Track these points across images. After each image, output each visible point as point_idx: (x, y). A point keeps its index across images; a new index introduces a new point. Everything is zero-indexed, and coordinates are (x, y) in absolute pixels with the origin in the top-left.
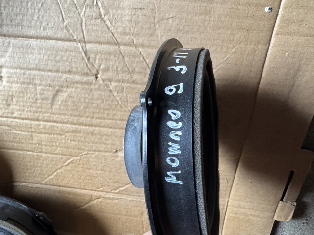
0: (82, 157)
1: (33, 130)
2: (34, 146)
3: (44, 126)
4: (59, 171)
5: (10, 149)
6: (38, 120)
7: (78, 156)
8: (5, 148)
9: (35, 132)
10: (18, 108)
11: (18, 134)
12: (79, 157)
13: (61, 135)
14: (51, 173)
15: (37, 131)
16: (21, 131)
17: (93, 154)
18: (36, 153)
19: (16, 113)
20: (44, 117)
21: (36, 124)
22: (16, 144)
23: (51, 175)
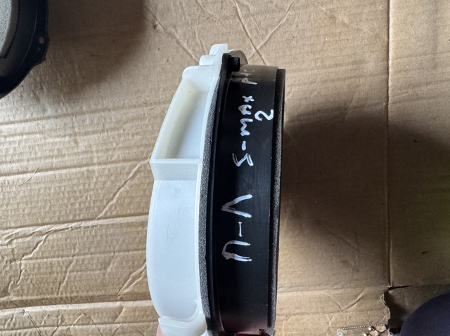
1: (77, 130)
2: (81, 157)
3: (92, 120)
4: (122, 189)
9: (80, 134)
11: (56, 143)
14: (112, 195)
15: (83, 131)
16: (59, 136)
18: (86, 168)
23: (112, 199)
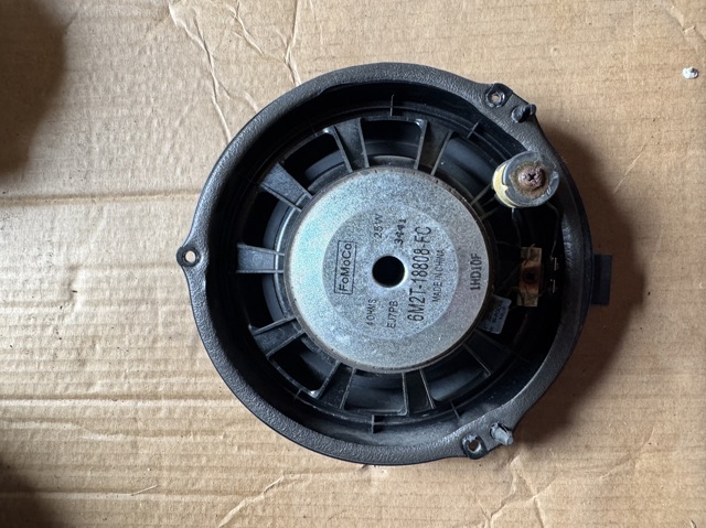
0: (270, 494)
1: (140, 425)
2: (139, 474)
3: (171, 411)
5: (72, 491)
6: (155, 396)
7: (259, 493)
8: (59, 490)
9: (145, 433)
10: (105, 368)
11: (98, 443)
12: (262, 497)
13: (214, 433)
15: (151, 428)
16: (107, 432)
17: (301, 481)
18: (142, 497)
19: (99, 382)
20: (172, 385)
21: (149, 409)
22: (89, 474)
